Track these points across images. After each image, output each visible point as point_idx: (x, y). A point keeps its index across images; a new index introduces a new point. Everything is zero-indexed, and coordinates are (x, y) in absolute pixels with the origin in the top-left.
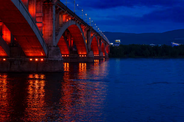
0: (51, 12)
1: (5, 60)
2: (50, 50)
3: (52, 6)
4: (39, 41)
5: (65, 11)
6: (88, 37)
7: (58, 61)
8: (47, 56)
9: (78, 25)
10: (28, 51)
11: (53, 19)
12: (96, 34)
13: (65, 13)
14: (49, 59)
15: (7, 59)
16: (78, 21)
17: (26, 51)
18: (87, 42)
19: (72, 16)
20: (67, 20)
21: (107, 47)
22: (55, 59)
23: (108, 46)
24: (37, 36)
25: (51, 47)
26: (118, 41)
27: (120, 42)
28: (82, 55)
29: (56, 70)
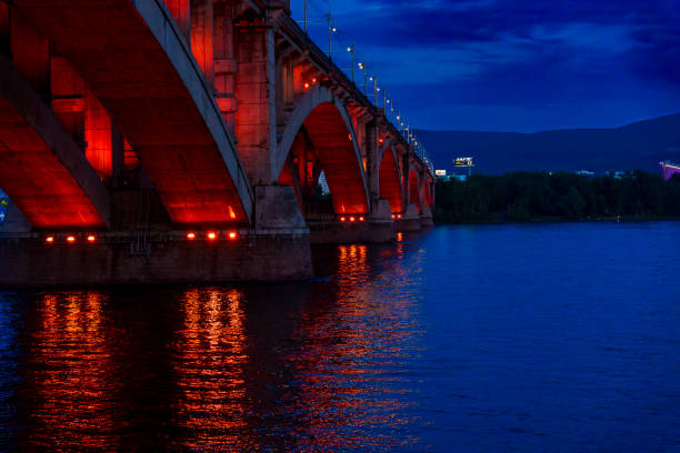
0: (259, 54)
1: (95, 241)
2: (262, 197)
3: (263, 33)
4: (224, 164)
5: (303, 50)
6: (369, 150)
7: (291, 239)
8: (250, 222)
9: (339, 105)
10: (183, 205)
11: (268, 82)
12: (392, 137)
13: (302, 59)
14: (259, 232)
15: (101, 235)
16: (340, 89)
17: (173, 206)
18: (368, 167)
19: (322, 71)
20: (307, 85)
21: (426, 185)
22: (281, 232)
23: (430, 180)
24: (220, 147)
25: (264, 186)
26: (466, 163)
27: (470, 163)
28: (347, 215)
29: (285, 272)
